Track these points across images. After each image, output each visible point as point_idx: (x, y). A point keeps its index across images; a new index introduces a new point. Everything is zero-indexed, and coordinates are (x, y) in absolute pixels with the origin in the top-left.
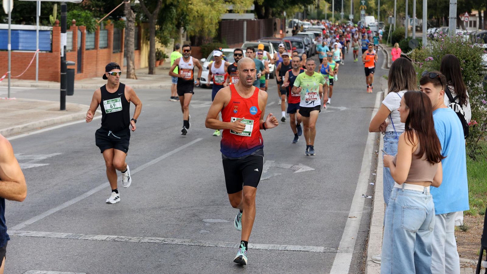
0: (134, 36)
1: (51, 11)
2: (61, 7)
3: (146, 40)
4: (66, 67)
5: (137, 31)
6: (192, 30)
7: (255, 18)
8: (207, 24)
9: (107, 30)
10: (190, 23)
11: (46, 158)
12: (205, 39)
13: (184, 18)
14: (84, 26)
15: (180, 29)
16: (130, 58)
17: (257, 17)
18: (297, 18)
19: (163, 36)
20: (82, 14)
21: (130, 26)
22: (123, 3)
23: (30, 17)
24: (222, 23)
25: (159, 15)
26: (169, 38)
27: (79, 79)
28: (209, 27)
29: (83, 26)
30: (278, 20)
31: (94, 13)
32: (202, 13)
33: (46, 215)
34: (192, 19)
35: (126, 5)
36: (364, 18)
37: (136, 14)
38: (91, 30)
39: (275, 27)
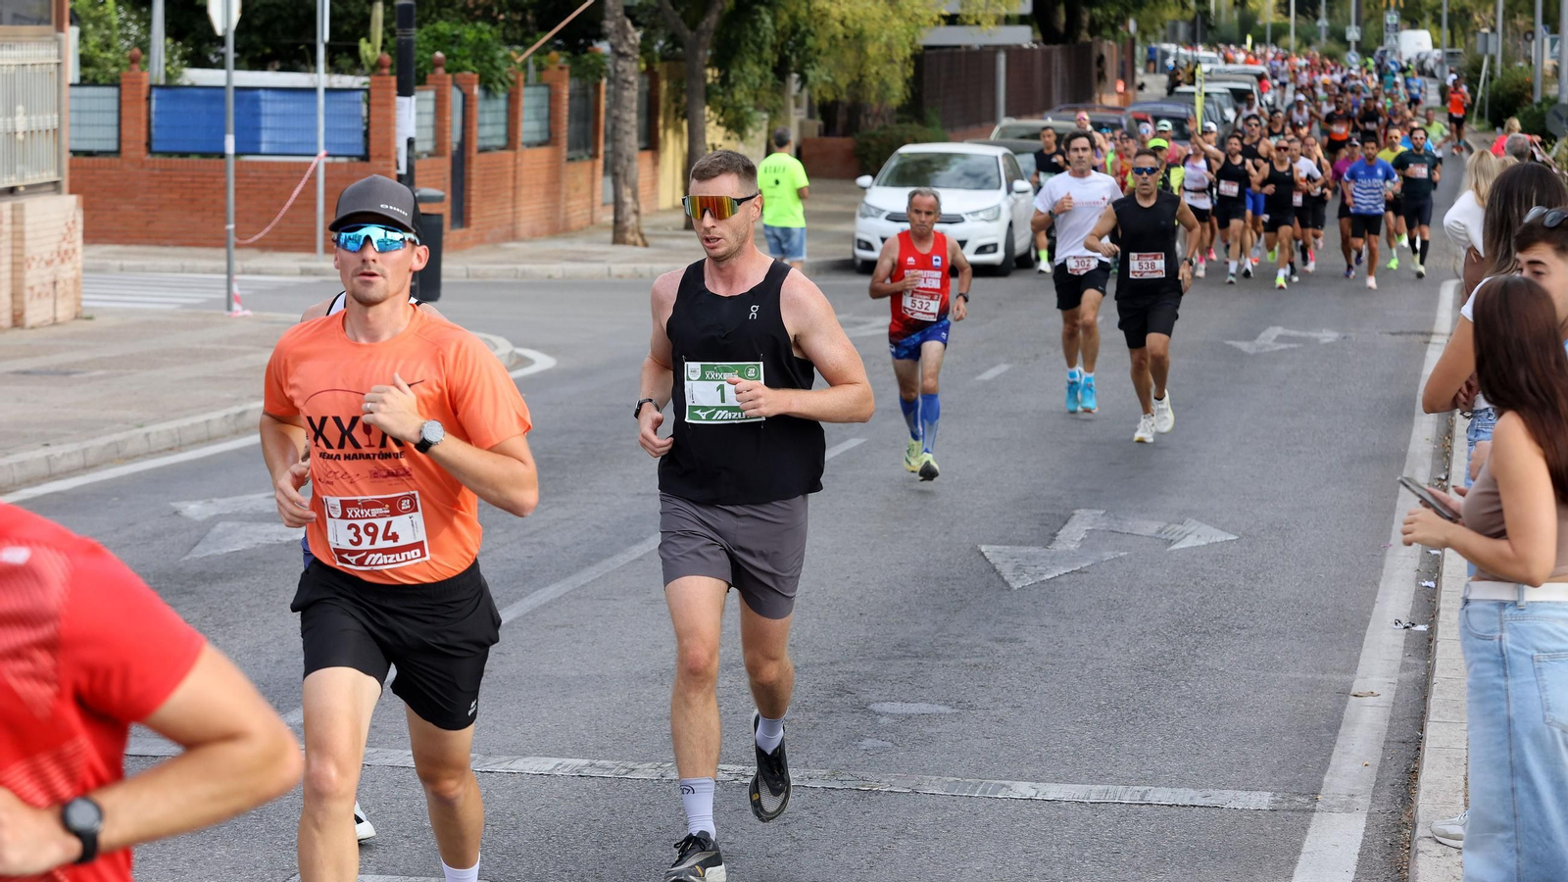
0: (634, 106)
1: (363, 27)
2: (396, 11)
3: (676, 119)
5: (646, 87)
6: (826, 82)
7: (1034, 42)
8: (875, 63)
9: (548, 86)
10: (821, 58)
12: (868, 112)
13: (801, 43)
14: (471, 75)
15: (788, 80)
16: (625, 175)
17: (1039, 37)
18: (1174, 40)
19: (731, 102)
20: (464, 32)
21: (624, 71)
23: (294, 47)
24: (925, 60)
25: (717, 33)
26: (750, 109)
27: (459, 246)
28: (882, 72)
29: (467, 73)
30: (1110, 46)
31: (504, 29)
32: (858, 26)
34: (824, 45)
35: (610, 3)
36: (1396, 38)
37: (641, 32)
38: (495, 86)
39: (1100, 70)
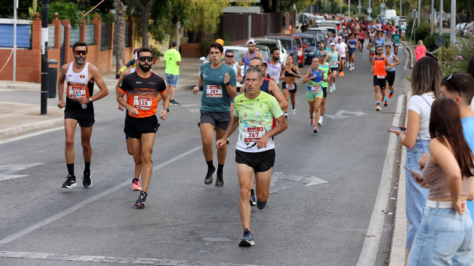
0: (124, 32)
1: (30, 3)
3: (138, 36)
4: (48, 66)
5: (128, 26)
6: (190, 25)
7: (261, 12)
8: (207, 18)
9: (94, 25)
10: (188, 17)
11: (24, 169)
12: (204, 35)
13: (181, 11)
14: (67, 20)
15: (177, 24)
16: (120, 56)
17: (263, 10)
18: (309, 12)
19: (157, 31)
20: (65, 6)
21: (120, 20)
23: (6, 10)
24: (224, 18)
25: (152, 7)
26: (164, 34)
28: (209, 22)
30: (287, 14)
31: (79, 5)
32: (201, 6)
33: (25, 233)
34: (190, 12)
36: (384, 12)
37: (126, 7)
38: (76, 25)
39: (283, 22)
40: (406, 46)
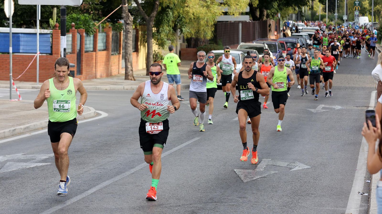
0: (131, 38)
1: (51, 15)
2: (61, 10)
3: (143, 43)
5: (135, 33)
6: (188, 32)
7: (250, 20)
8: (203, 26)
9: (106, 33)
10: (187, 25)
12: (201, 41)
13: (181, 20)
14: (83, 30)
15: (177, 31)
16: (128, 59)
17: (251, 19)
18: (292, 20)
19: (160, 38)
20: (81, 17)
21: (128, 28)
22: (121, 6)
23: (30, 21)
24: (218, 25)
25: (156, 17)
26: (166, 40)
28: (205, 29)
30: (272, 21)
31: (92, 16)
32: (198, 15)
34: (188, 21)
35: (124, 8)
36: (358, 19)
37: (133, 17)
38: (90, 33)
39: (270, 28)
40: (378, 49)
